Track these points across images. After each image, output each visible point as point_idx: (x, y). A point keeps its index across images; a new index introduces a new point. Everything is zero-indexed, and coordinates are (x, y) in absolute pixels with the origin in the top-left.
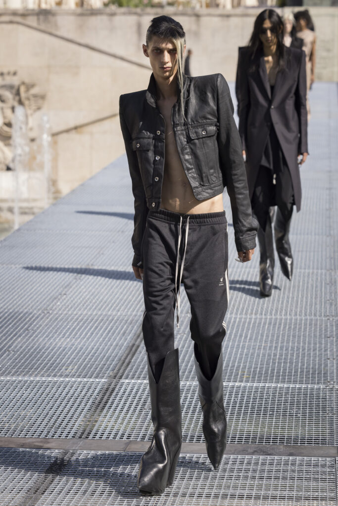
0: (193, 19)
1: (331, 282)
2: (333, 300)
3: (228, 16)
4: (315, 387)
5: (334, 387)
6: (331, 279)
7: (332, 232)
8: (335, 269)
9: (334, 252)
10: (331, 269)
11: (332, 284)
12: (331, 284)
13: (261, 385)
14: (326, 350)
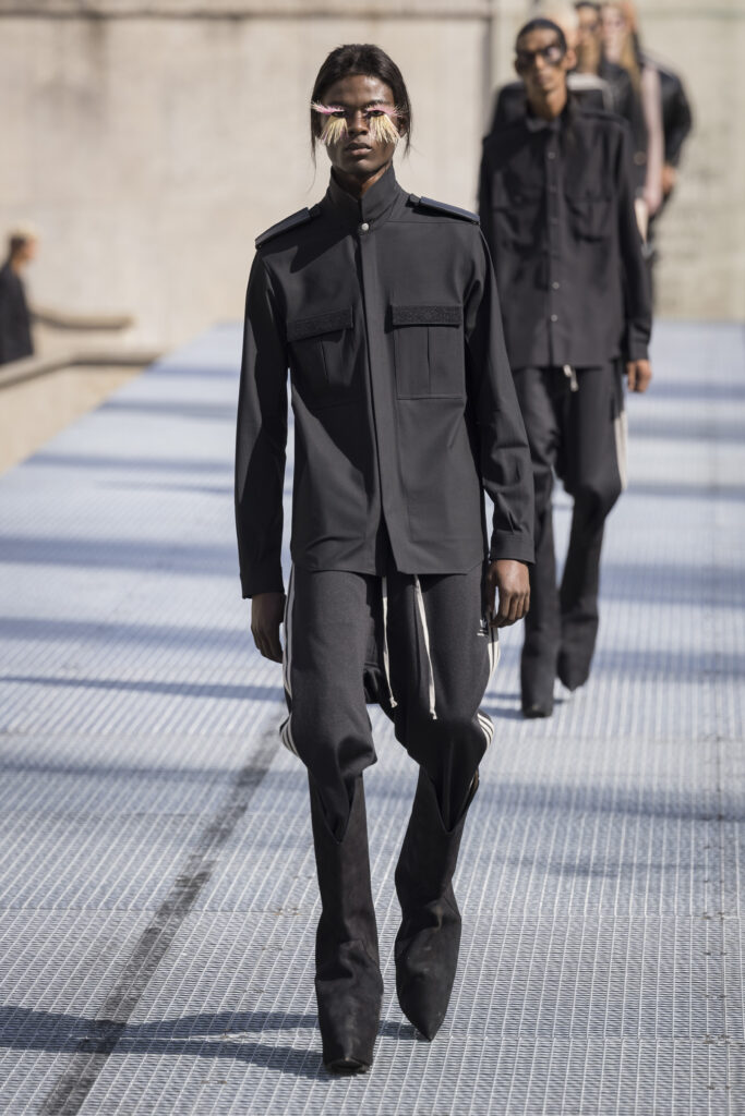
0: (75, 29)
3: (236, 17)
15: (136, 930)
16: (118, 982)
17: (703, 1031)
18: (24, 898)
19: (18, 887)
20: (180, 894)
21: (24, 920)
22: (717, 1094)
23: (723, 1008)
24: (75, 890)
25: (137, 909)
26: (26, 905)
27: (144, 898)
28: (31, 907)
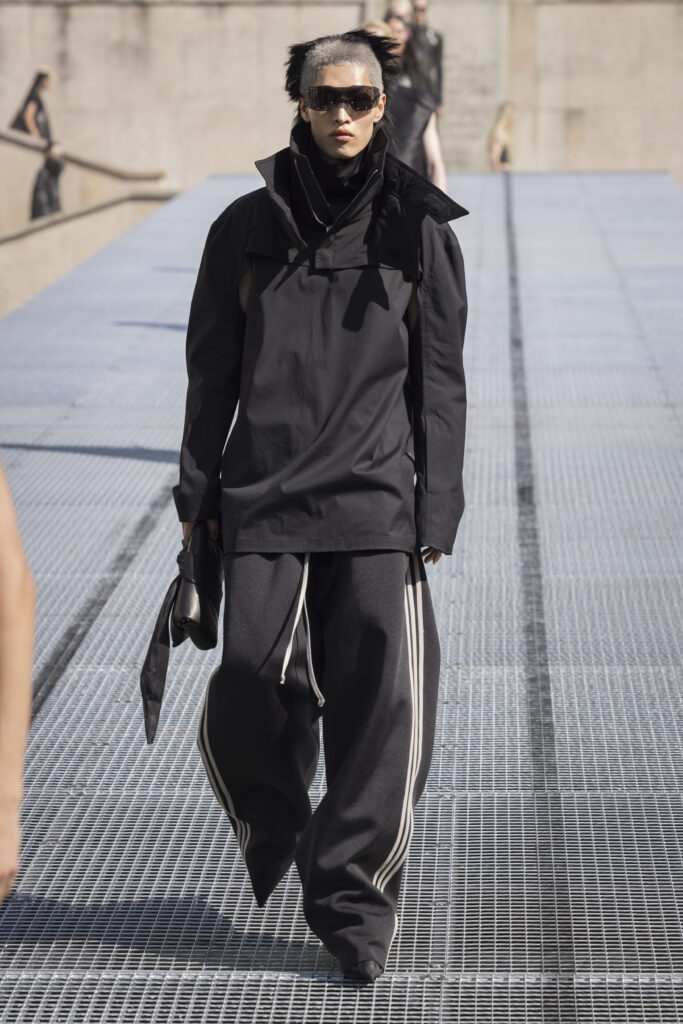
1: (452, 696)
2: (455, 746)
4: (394, 979)
5: (442, 978)
6: (456, 690)
7: (465, 565)
8: (467, 663)
9: (467, 618)
10: (457, 664)
11: (457, 703)
12: (452, 704)
13: (249, 977)
14: (428, 881)
15: (137, 517)
16: (125, 546)
17: (450, 570)
18: (75, 499)
19: (73, 492)
20: (163, 496)
21: (75, 511)
22: (456, 606)
23: (463, 557)
24: (105, 494)
25: (139, 504)
26: (77, 502)
27: (144, 498)
28: (80, 504)
